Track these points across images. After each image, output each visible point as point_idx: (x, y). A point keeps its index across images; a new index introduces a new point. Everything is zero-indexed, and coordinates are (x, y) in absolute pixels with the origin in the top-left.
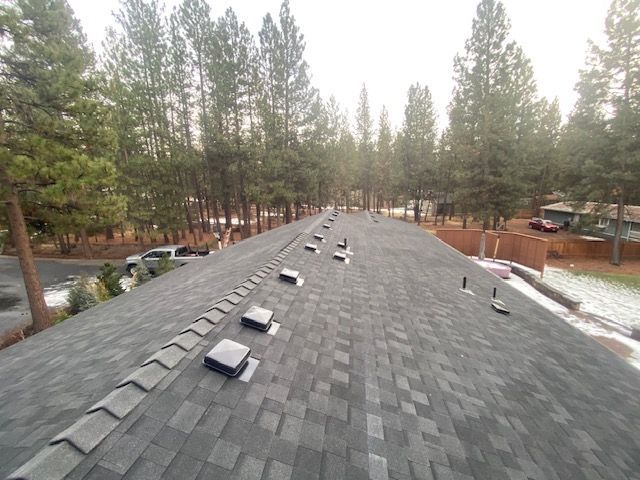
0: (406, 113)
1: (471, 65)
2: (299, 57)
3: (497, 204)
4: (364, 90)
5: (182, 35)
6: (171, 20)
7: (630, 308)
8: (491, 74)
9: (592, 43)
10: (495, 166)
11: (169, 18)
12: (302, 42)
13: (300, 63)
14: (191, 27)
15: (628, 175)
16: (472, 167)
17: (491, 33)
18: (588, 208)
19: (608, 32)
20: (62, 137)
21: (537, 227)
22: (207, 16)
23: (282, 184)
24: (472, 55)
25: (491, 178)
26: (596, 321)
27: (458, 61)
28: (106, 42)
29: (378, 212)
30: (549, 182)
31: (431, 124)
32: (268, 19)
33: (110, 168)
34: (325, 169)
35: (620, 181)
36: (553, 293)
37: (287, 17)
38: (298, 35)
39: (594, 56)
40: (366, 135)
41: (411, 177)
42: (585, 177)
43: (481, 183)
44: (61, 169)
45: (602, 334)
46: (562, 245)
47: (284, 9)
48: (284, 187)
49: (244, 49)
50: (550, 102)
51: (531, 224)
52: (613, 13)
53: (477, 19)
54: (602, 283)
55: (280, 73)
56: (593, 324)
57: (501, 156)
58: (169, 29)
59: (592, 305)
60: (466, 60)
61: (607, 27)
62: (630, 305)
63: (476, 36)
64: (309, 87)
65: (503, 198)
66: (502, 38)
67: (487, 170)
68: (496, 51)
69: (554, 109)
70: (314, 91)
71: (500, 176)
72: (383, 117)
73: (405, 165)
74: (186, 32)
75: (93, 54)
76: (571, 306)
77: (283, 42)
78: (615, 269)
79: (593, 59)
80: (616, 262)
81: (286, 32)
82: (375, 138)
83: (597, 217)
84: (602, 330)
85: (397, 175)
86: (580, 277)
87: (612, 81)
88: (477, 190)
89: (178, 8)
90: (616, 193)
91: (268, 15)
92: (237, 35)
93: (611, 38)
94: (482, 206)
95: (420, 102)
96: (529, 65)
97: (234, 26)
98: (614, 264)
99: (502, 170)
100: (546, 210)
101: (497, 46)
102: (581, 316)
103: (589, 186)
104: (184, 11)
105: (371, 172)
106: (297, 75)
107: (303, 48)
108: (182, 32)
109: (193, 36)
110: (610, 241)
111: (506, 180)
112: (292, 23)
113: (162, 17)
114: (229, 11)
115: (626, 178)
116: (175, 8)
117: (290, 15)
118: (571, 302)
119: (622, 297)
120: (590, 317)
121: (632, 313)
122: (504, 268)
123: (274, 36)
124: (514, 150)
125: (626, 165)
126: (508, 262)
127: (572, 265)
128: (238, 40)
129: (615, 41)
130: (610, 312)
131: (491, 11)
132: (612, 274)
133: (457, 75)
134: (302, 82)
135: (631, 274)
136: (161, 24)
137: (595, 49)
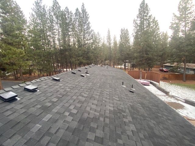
0: (120, 37)
1: (138, 22)
2: (88, 21)
3: (148, 63)
4: (109, 30)
5: (52, 15)
6: (49, 10)
7: (186, 94)
8: (145, 24)
9: (174, 14)
10: (147, 52)
11: (48, 10)
12: (88, 16)
13: (87, 22)
14: (55, 12)
15: (187, 54)
16: (140, 52)
17: (144, 12)
18: (175, 64)
19: (179, 11)
20: (10, 43)
21: (162, 71)
22: (60, 9)
23: (82, 58)
24: (139, 19)
25: (146, 55)
26: (174, 98)
27: (134, 21)
28: (30, 17)
29: (114, 67)
30: (166, 57)
31: (129, 40)
32: (77, 10)
33: (23, 52)
34: (95, 53)
35: (184, 55)
36: (161, 89)
37: (84, 9)
38: (87, 14)
39: (175, 18)
40: (110, 44)
41: (122, 56)
42: (174, 55)
43: (143, 57)
44: (8, 52)
45: (175, 102)
46: (168, 75)
47: (83, 7)
48: (82, 59)
49: (71, 18)
50: (165, 33)
51: (160, 70)
52: (180, 5)
53: (140, 8)
54: (179, 87)
55: (82, 25)
56: (173, 99)
57: (148, 49)
58: (48, 13)
59: (174, 93)
60: (137, 21)
61: (179, 9)
62: (187, 93)
63: (140, 14)
64: (91, 29)
65: (150, 61)
66: (148, 14)
67: (144, 53)
68: (146, 18)
69: (166, 35)
70: (92, 30)
71: (148, 55)
72: (115, 38)
73: (120, 52)
74: (53, 14)
75: (26, 21)
76: (167, 93)
77: (83, 16)
78: (184, 82)
79: (175, 19)
80: (185, 80)
81: (83, 13)
82: (112, 45)
83: (178, 67)
84: (176, 100)
85: (118, 55)
86: (172, 85)
87: (181, 25)
88: (141, 59)
89: (51, 7)
90: (183, 59)
91: (77, 8)
92: (69, 14)
93: (180, 13)
94: (143, 64)
95: (125, 34)
96: (157, 22)
97: (68, 12)
98: (184, 81)
99: (149, 53)
100: (165, 65)
101: (146, 16)
102: (169, 96)
103: (175, 57)
104: (53, 8)
105: (111, 55)
106: (87, 26)
107: (89, 18)
108: (52, 14)
109: (56, 15)
110: (182, 74)
111: (150, 56)
112: (85, 11)
113: (46, 10)
114: (66, 8)
115: (186, 54)
116: (50, 7)
117: (85, 9)
118: (167, 92)
119: (185, 91)
120: (173, 97)
121: (187, 95)
122: (148, 82)
123: (79, 14)
124: (152, 47)
125: (186, 50)
126: (150, 81)
127: (171, 82)
128: (69, 16)
129: (181, 13)
130: (180, 95)
131: (144, 6)
132: (183, 84)
133: (134, 25)
134: (88, 28)
135: (189, 84)
136: (46, 12)
137: (175, 16)
